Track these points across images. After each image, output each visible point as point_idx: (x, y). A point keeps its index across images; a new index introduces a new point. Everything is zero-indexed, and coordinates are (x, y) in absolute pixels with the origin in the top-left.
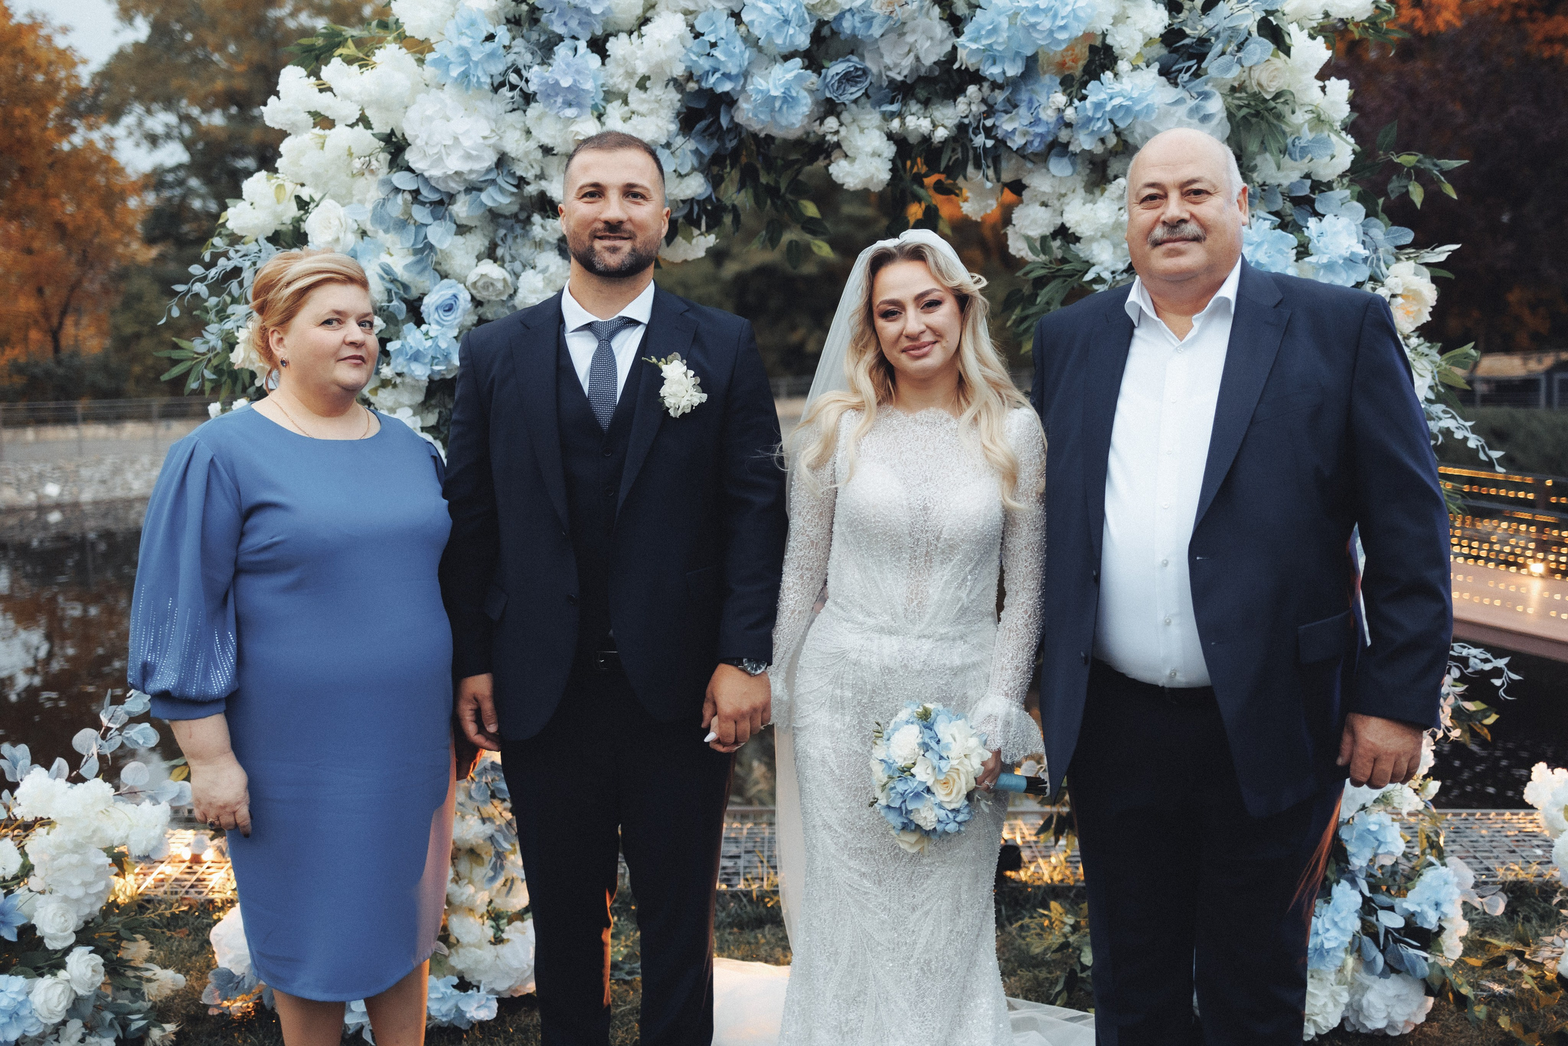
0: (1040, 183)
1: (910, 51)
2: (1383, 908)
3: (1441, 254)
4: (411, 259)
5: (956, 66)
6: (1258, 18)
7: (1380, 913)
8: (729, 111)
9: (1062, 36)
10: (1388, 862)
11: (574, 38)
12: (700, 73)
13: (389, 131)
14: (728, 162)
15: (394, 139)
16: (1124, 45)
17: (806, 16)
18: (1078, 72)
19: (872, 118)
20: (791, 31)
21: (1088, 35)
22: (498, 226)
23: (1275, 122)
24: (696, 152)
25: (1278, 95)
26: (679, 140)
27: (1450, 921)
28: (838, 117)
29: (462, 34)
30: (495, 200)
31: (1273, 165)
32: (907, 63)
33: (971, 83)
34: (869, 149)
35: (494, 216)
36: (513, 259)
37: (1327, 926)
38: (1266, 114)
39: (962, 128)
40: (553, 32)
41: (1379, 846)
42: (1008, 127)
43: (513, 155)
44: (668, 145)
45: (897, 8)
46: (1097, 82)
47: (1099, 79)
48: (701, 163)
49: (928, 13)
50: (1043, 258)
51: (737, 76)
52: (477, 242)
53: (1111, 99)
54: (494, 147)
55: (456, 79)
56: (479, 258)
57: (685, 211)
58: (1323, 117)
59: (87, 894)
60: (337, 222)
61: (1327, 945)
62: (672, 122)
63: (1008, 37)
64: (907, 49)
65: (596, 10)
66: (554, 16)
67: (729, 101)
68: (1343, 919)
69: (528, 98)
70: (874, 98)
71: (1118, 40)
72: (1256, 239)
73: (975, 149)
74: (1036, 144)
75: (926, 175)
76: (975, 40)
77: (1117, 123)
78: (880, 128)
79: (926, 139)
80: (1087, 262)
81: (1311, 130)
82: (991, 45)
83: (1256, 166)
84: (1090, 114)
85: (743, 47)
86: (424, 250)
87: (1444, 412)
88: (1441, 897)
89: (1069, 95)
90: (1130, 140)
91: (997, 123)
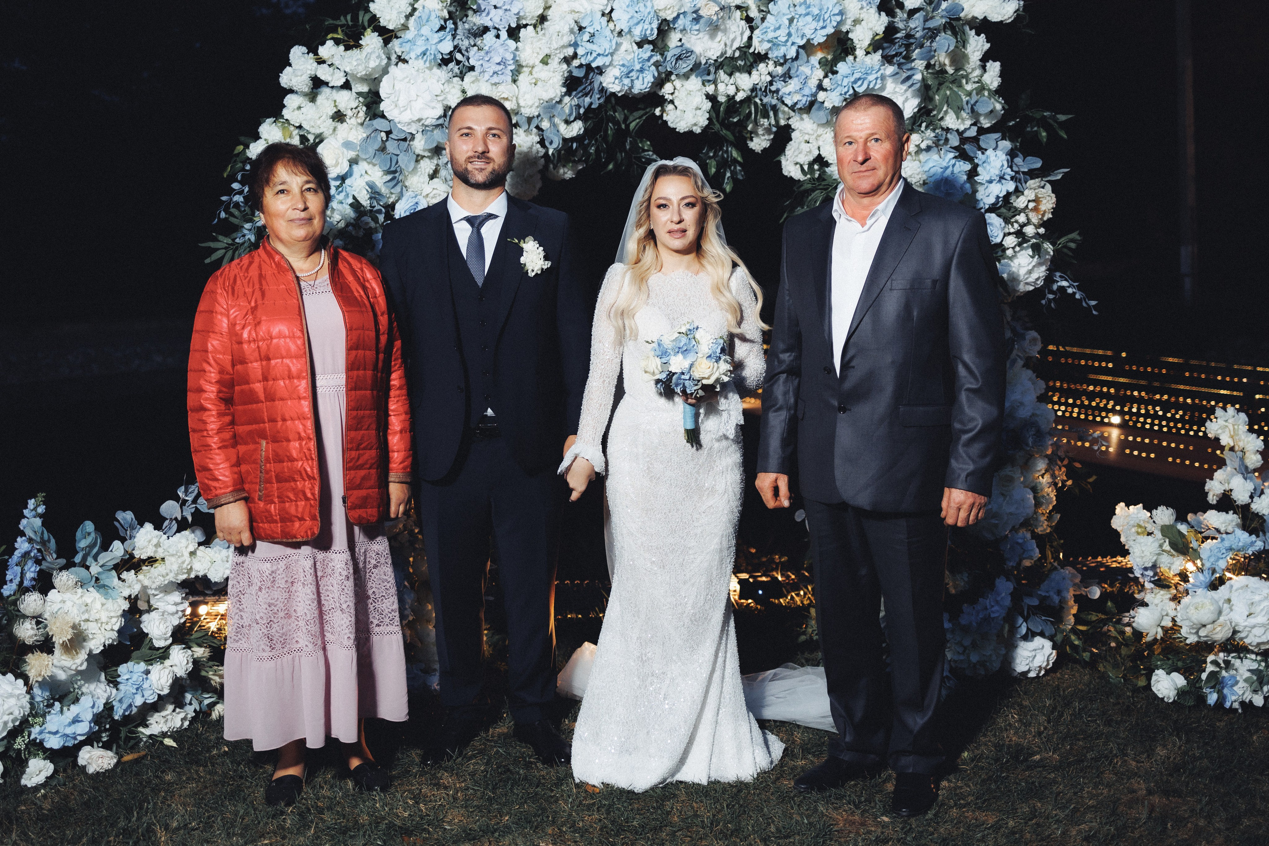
0: (803, 127)
2: (1025, 594)
3: (1058, 175)
4: (387, 178)
5: (751, 50)
8: (599, 79)
9: (822, 33)
10: (1027, 563)
11: (497, 29)
12: (582, 53)
13: (367, 91)
15: (371, 97)
16: (859, 39)
17: (654, 17)
18: (830, 57)
19: (695, 84)
20: (645, 27)
21: (838, 32)
23: (955, 88)
24: (576, 107)
25: (957, 71)
26: (567, 99)
27: (1067, 604)
28: (673, 83)
29: (423, 26)
31: (954, 116)
32: (719, 49)
33: (761, 62)
34: (695, 105)
37: (992, 604)
38: (950, 84)
39: (754, 89)
40: (481, 25)
41: (1023, 554)
42: (786, 91)
44: (560, 102)
47: (844, 61)
48: (580, 114)
49: (734, 16)
50: (809, 176)
51: (607, 55)
52: (428, 167)
53: (853, 73)
54: (442, 101)
55: (418, 57)
56: (430, 178)
58: (984, 86)
59: (177, 612)
61: (993, 615)
62: (561, 86)
63: (788, 33)
64: (719, 39)
65: (512, 10)
66: (484, 15)
67: (600, 72)
68: (1002, 599)
69: (467, 70)
70: (697, 72)
71: (856, 36)
72: (945, 164)
73: (764, 105)
74: (803, 101)
76: (765, 34)
77: (857, 89)
78: (701, 91)
79: (731, 99)
81: (978, 94)
83: (942, 117)
84: (840, 83)
85: (612, 37)
86: (396, 172)
87: (1060, 276)
88: (1062, 588)
89: (825, 71)
91: (778, 88)
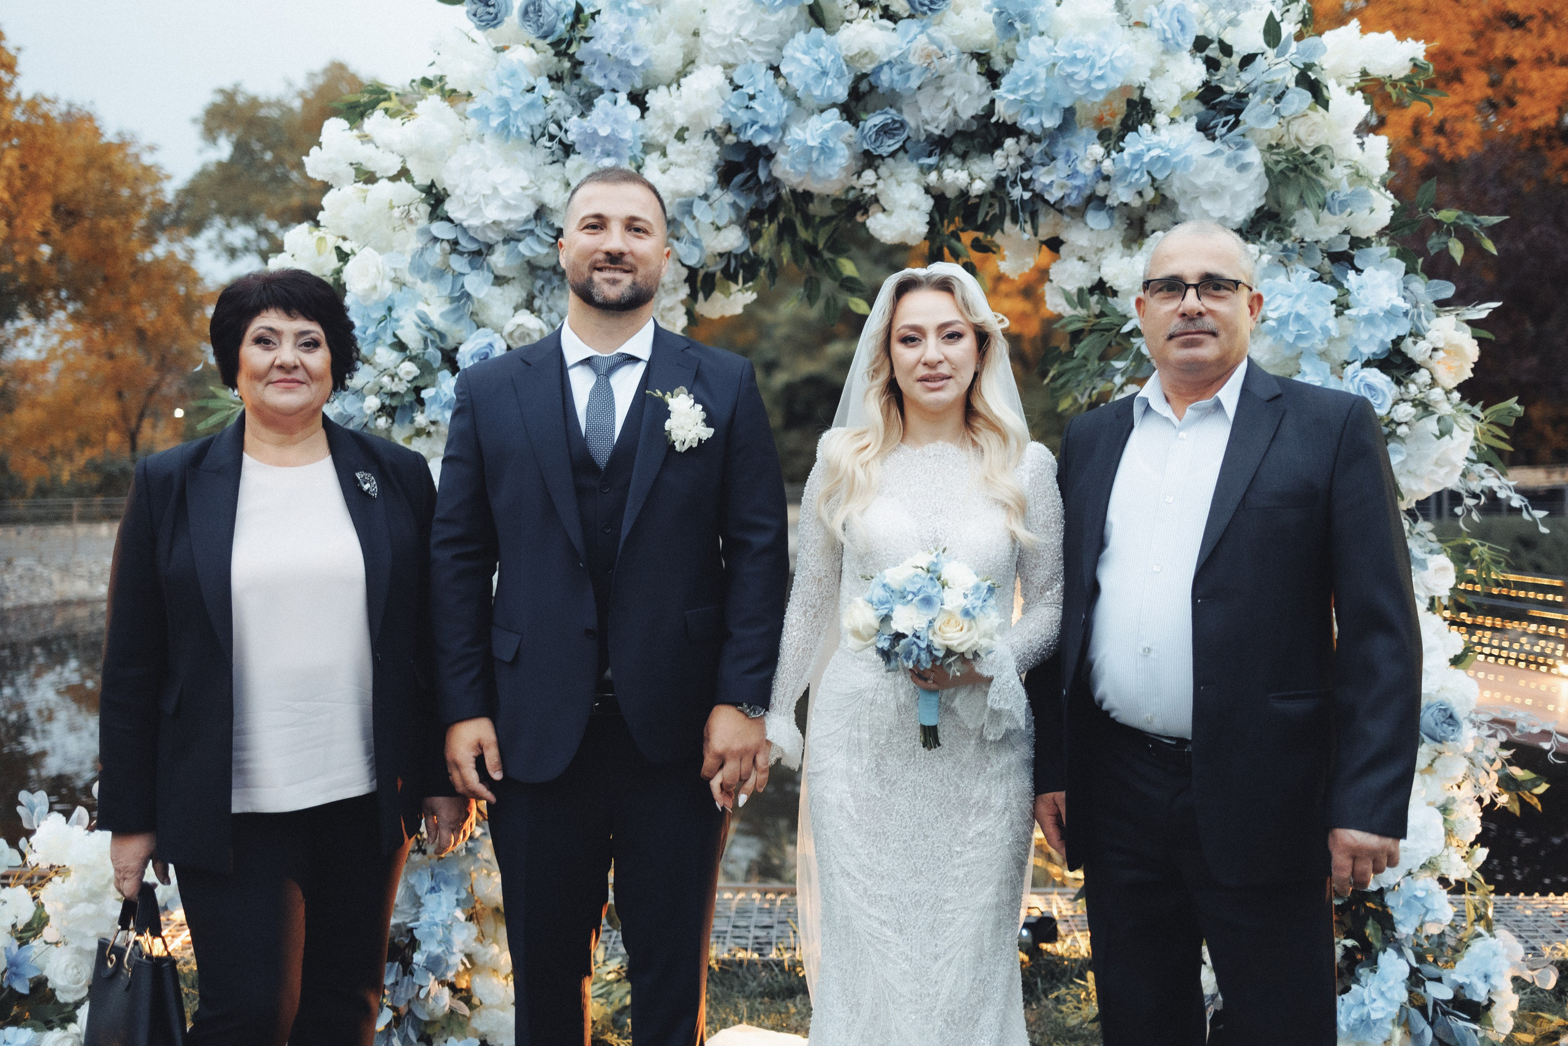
0: (1077, 237)
1: (947, 105)
2: (1430, 979)
3: (1482, 311)
4: (447, 307)
5: (993, 120)
6: (1296, 72)
7: (1429, 985)
8: (767, 166)
9: (1100, 86)
10: (1433, 930)
11: (614, 91)
12: (738, 125)
13: (429, 183)
14: (766, 217)
15: (434, 191)
16: (1161, 98)
17: (844, 67)
18: (1115, 126)
19: (908, 171)
20: (829, 83)
21: (1125, 89)
22: (537, 277)
23: (1314, 176)
24: (734, 205)
25: (1316, 151)
26: (717, 193)
27: (1499, 994)
28: (876, 171)
29: (502, 84)
30: (532, 250)
31: (1313, 220)
32: (945, 117)
33: (1009, 136)
34: (906, 202)
35: (532, 268)
36: (550, 310)
37: (1374, 996)
38: (1305, 168)
39: (1000, 182)
40: (594, 86)
41: (1426, 914)
42: (1046, 180)
43: (551, 206)
44: (705, 197)
45: (935, 59)
46: (1135, 133)
47: (1136, 130)
48: (738, 217)
49: (965, 69)
50: (1081, 312)
51: (775, 128)
52: (515, 293)
53: (1149, 150)
54: (534, 198)
55: (496, 130)
56: (516, 309)
57: (722, 265)
58: (1361, 173)
60: (375, 270)
61: (1374, 1015)
62: (710, 174)
63: (1046, 89)
64: (945, 103)
65: (636, 62)
66: (594, 69)
67: (766, 154)
68: (1389, 988)
69: (568, 150)
70: (911, 152)
71: (1155, 94)
72: (1296, 291)
73: (1012, 202)
74: (1073, 196)
75: (963, 230)
76: (1013, 91)
77: (1156, 176)
78: (917, 181)
79: (964, 194)
80: (1125, 316)
81: (1351, 184)
82: (1028, 96)
83: (1294, 221)
84: (1128, 165)
85: (782, 100)
86: (461, 298)
87: (1486, 471)
88: (1490, 968)
89: (1106, 148)
90: (1168, 194)
91: (1034, 177)
